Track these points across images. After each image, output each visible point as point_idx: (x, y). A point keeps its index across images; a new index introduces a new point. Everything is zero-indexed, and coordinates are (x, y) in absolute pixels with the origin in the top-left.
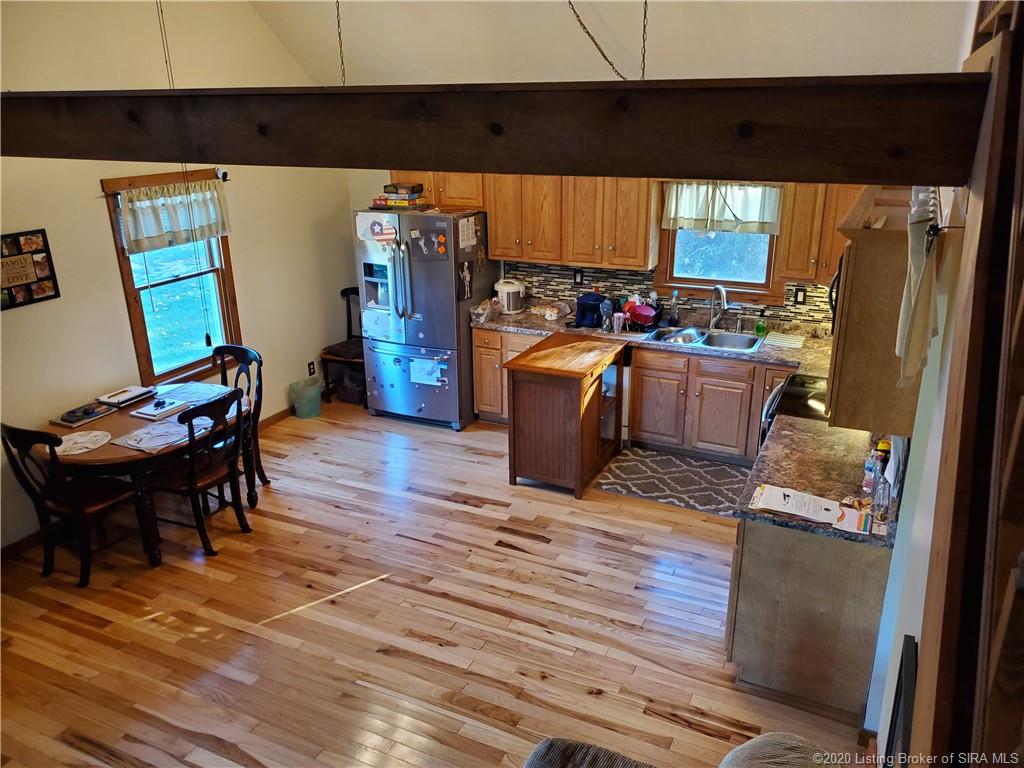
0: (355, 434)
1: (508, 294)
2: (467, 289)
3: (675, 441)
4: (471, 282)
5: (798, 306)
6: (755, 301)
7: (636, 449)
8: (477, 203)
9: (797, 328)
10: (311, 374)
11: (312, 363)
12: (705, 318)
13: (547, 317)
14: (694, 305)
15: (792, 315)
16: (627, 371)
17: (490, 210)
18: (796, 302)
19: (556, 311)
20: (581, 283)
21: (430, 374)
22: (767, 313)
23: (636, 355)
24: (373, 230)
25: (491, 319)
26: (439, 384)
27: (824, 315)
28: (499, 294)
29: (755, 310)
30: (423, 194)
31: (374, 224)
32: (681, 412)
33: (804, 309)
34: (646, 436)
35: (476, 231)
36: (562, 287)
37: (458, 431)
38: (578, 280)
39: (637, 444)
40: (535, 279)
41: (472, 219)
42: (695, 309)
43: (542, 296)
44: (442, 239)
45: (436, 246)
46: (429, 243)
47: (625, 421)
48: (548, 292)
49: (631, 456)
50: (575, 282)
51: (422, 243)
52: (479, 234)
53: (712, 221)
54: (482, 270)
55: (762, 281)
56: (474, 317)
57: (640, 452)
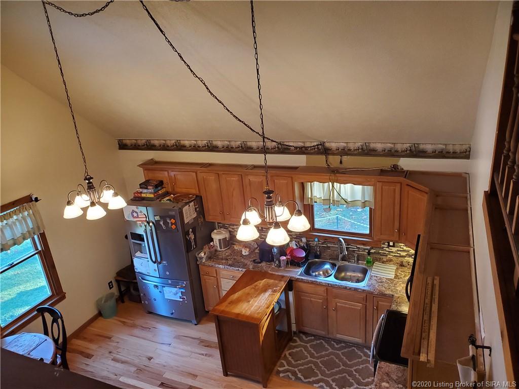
1: (220, 240)
2: (193, 243)
3: (324, 333)
4: (195, 239)
5: (390, 248)
6: (364, 244)
7: (301, 335)
8: (194, 191)
9: (391, 260)
10: (110, 288)
11: (111, 282)
12: (335, 253)
13: (244, 253)
14: (328, 245)
15: (387, 252)
16: (291, 294)
17: (203, 194)
18: (389, 246)
19: (248, 250)
20: (262, 230)
21: (176, 294)
22: (372, 251)
23: (295, 284)
24: (133, 216)
25: (210, 258)
26: (181, 300)
27: (406, 253)
28: (214, 240)
29: (365, 249)
30: (163, 186)
31: (133, 211)
32: (325, 318)
33: (394, 249)
34: (307, 329)
35: (196, 209)
37: (196, 325)
38: (260, 229)
39: (301, 332)
41: (192, 203)
42: (329, 248)
44: (173, 221)
45: (170, 224)
46: (166, 223)
47: (293, 320)
49: (299, 342)
51: (162, 223)
52: (198, 209)
53: (333, 200)
54: (202, 229)
55: (368, 232)
56: (198, 259)
57: (304, 337)
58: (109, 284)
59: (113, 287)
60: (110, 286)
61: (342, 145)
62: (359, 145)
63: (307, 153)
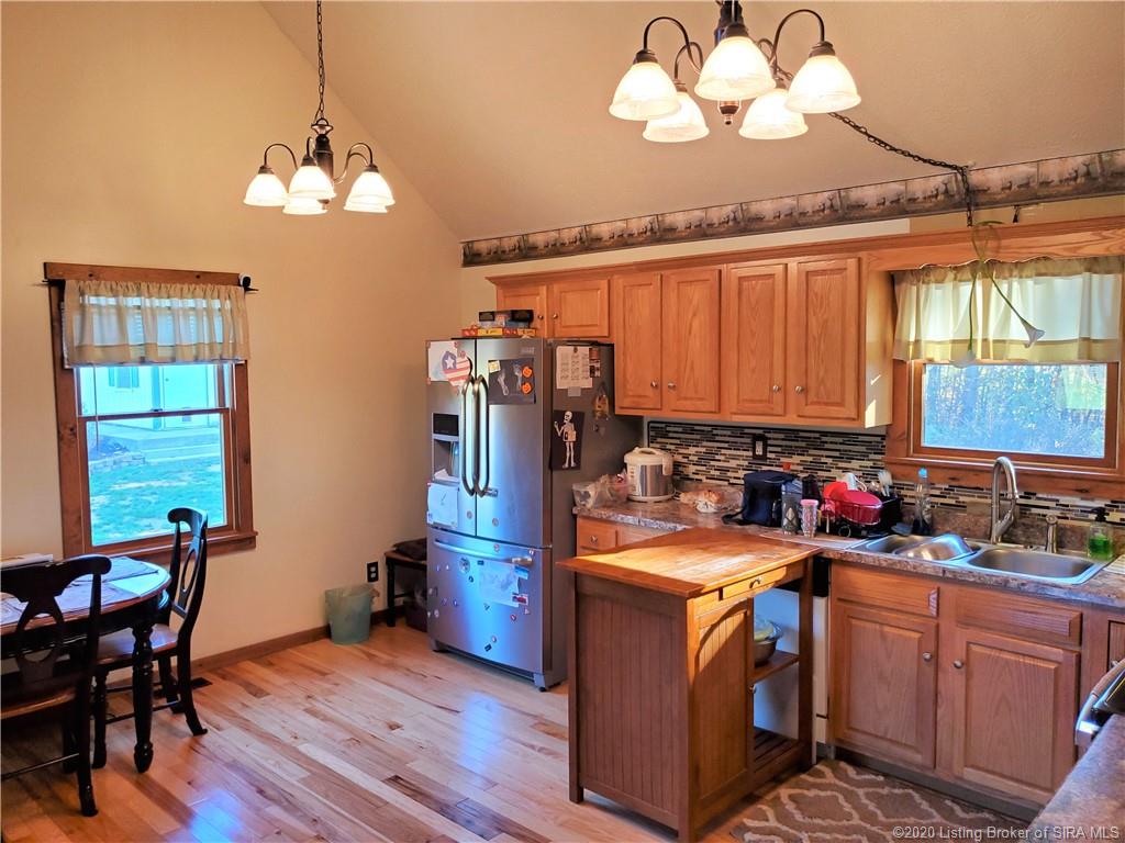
0: (390, 675)
1: (644, 468)
2: (570, 454)
3: (918, 758)
4: (578, 445)
6: (1083, 492)
7: (843, 764)
8: (600, 332)
12: (983, 521)
13: (701, 507)
14: (961, 499)
16: (820, 605)
17: (617, 340)
19: (714, 498)
20: (764, 457)
23: (836, 574)
24: (445, 364)
26: (516, 605)
29: (1085, 511)
31: (448, 354)
32: (928, 699)
34: (861, 743)
35: (592, 370)
36: (733, 463)
37: (543, 690)
38: (759, 451)
39: (847, 755)
40: (692, 450)
41: (584, 350)
42: (961, 506)
43: (703, 478)
44: (527, 372)
46: (511, 379)
47: (820, 704)
48: (713, 472)
49: (830, 777)
50: (755, 457)
51: (501, 380)
52: (597, 374)
53: (985, 341)
54: (602, 430)
55: (1099, 452)
56: (577, 499)
57: (851, 771)
58: (370, 566)
59: (376, 579)
60: (369, 573)
61: (1022, 171)
62: (1076, 162)
63: (914, 212)
